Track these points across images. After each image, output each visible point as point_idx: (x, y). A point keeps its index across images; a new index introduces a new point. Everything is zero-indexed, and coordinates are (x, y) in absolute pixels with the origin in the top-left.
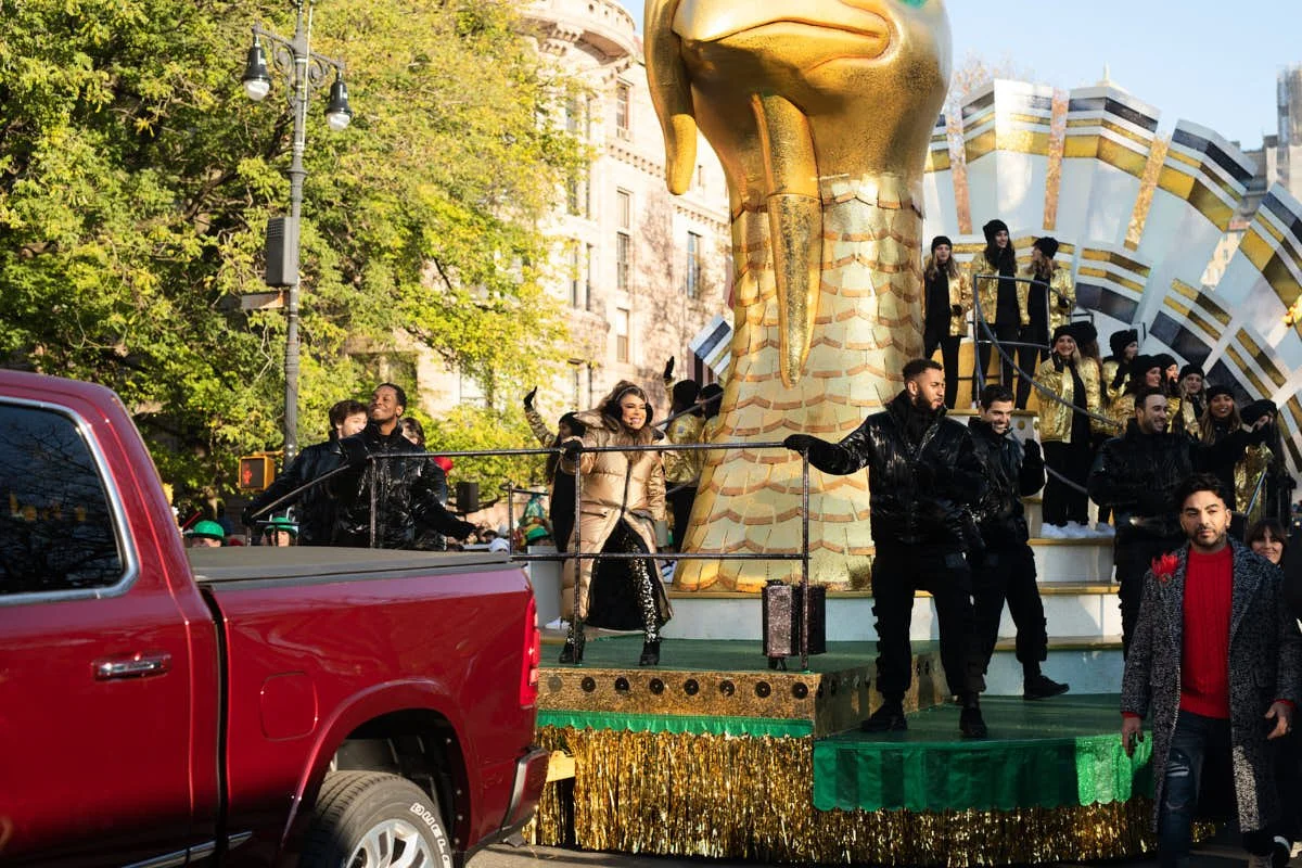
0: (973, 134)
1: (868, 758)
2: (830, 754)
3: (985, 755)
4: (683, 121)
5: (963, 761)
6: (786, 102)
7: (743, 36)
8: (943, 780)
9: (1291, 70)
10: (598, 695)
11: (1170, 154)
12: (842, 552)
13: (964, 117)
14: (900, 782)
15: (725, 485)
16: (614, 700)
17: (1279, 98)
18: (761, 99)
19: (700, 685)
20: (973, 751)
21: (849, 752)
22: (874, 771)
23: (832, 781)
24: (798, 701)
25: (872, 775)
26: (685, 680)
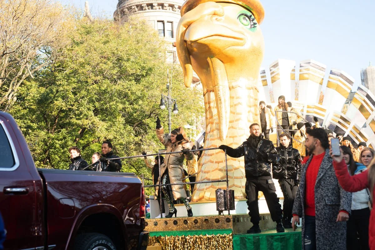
0: (273, 75)
1: (249, 239)
2: (238, 238)
3: (284, 236)
4: (189, 66)
5: (278, 239)
6: (218, 59)
7: (204, 40)
8: (272, 245)
9: (364, 69)
10: (168, 226)
11: (329, 77)
12: (240, 187)
13: (270, 70)
14: (259, 245)
15: (205, 170)
16: (173, 227)
17: (361, 77)
18: (210, 59)
19: (198, 220)
20: (280, 236)
21: (243, 238)
22: (251, 243)
23: (239, 247)
24: (227, 223)
25: (251, 244)
26: (194, 220)
